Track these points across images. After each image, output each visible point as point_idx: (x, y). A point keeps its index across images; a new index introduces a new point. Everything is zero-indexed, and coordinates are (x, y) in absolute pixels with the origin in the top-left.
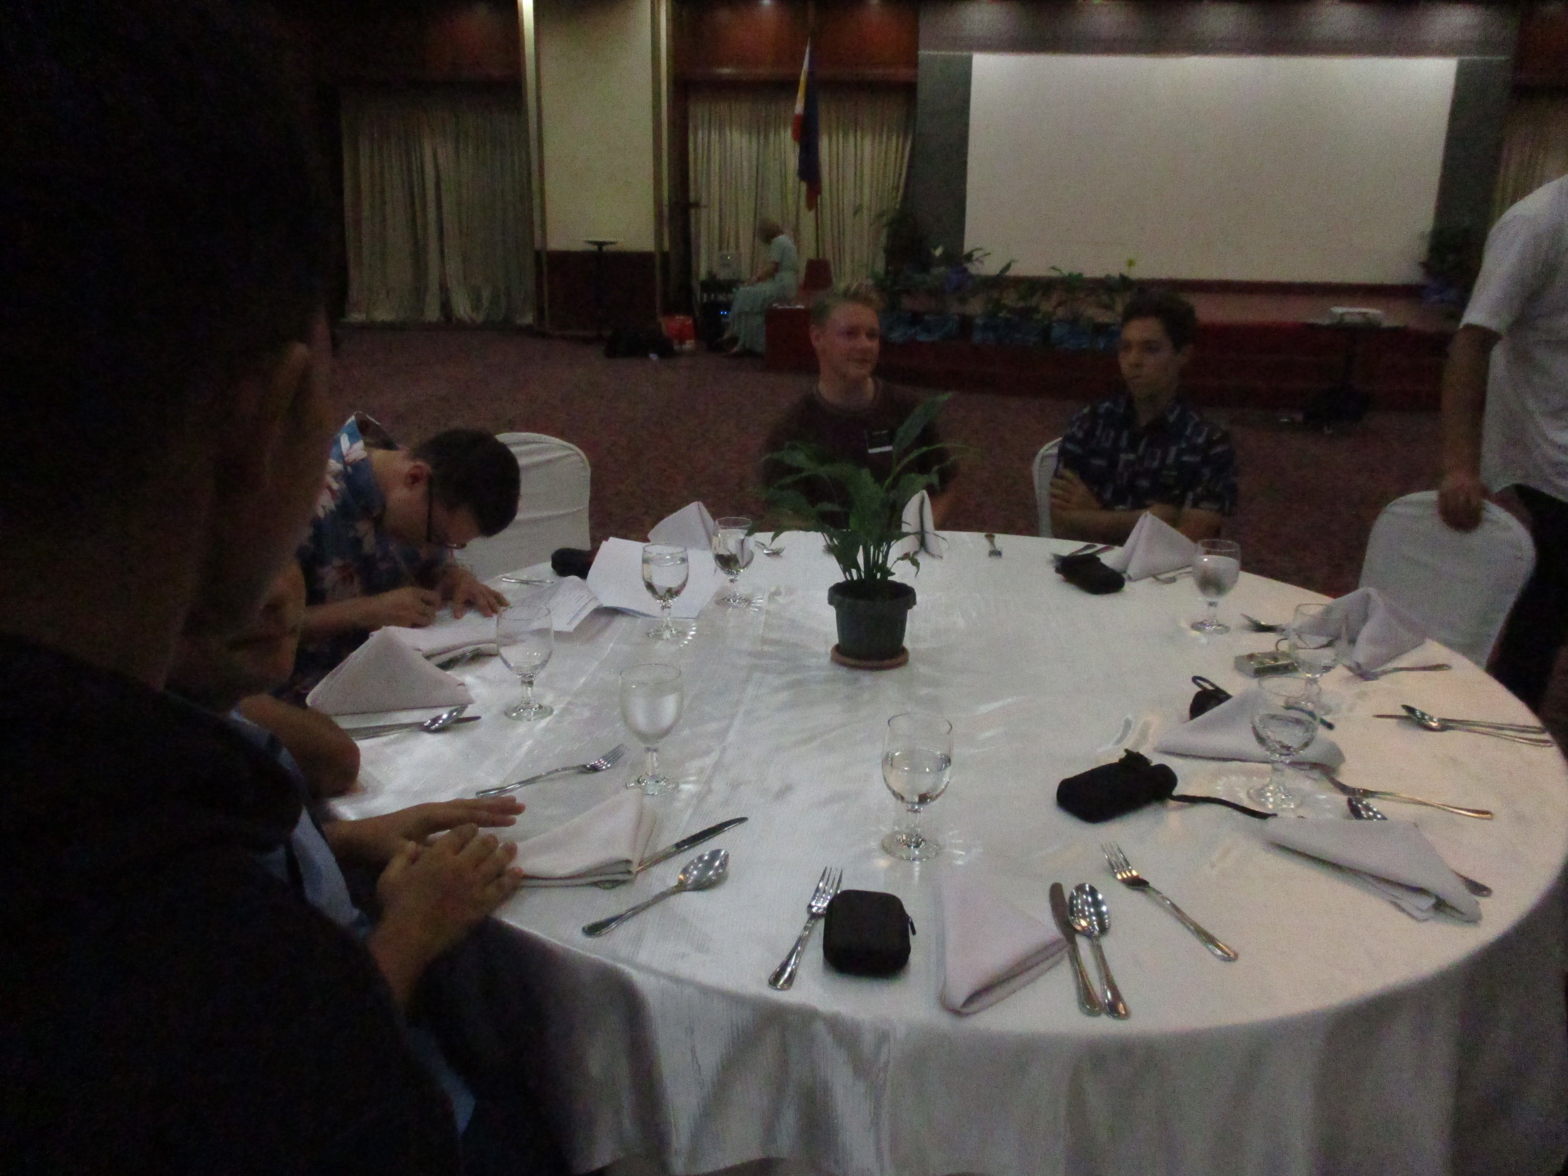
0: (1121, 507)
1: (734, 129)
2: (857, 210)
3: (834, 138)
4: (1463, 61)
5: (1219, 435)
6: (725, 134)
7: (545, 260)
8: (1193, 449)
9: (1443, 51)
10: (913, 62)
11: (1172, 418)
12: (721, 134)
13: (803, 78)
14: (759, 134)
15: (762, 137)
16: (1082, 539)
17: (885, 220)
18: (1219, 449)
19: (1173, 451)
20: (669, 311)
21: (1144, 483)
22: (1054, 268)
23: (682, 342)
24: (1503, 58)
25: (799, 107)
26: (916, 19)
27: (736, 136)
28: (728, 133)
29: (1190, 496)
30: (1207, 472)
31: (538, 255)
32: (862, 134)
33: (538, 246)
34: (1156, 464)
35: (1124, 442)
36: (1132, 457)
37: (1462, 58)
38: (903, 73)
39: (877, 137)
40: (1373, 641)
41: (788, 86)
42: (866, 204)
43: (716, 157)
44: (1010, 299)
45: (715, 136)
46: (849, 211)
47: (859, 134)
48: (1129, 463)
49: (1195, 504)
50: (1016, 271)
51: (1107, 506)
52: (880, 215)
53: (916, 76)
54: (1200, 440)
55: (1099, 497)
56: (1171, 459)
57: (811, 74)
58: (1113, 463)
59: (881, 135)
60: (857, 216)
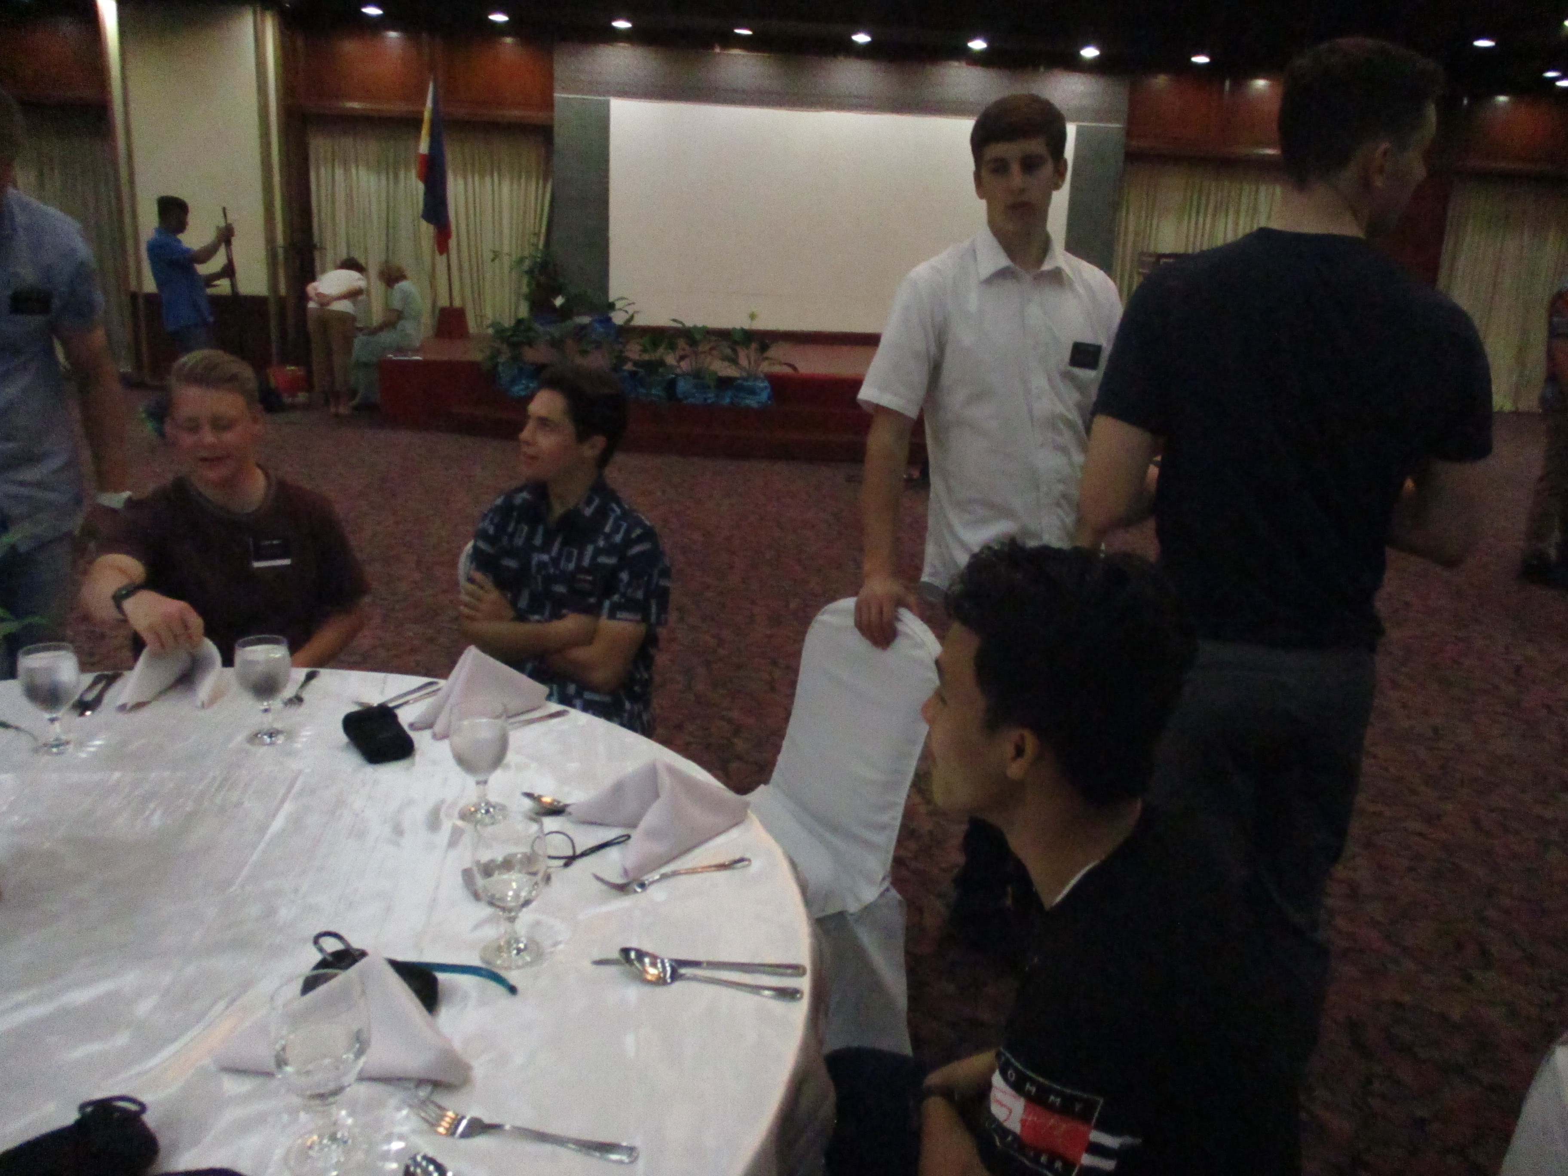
0: (537, 617)
1: (360, 167)
2: (496, 255)
3: (470, 180)
4: (1081, 126)
5: (638, 531)
6: (350, 170)
7: (141, 301)
8: (609, 551)
10: (548, 104)
11: (588, 511)
12: (347, 170)
13: (427, 115)
14: (387, 174)
15: (391, 176)
16: (426, 675)
17: (527, 264)
18: (637, 549)
19: (590, 549)
20: (285, 360)
21: (560, 589)
22: (675, 320)
23: (294, 395)
24: (1117, 125)
25: (424, 147)
26: (551, 61)
27: (363, 172)
28: (354, 171)
29: (607, 604)
30: (624, 576)
31: (134, 297)
32: (500, 175)
33: (133, 286)
34: (572, 566)
35: (538, 541)
36: (545, 557)
37: (1081, 124)
38: (536, 116)
39: (515, 182)
40: (653, 834)
41: (413, 123)
42: (506, 249)
43: (341, 195)
44: (634, 351)
45: (339, 172)
46: (488, 256)
47: (496, 174)
48: (542, 565)
49: (612, 616)
50: (640, 321)
51: (521, 617)
52: (521, 260)
53: (552, 119)
54: (618, 538)
55: (514, 603)
56: (586, 562)
57: (435, 111)
58: (525, 566)
59: (520, 177)
60: (497, 261)
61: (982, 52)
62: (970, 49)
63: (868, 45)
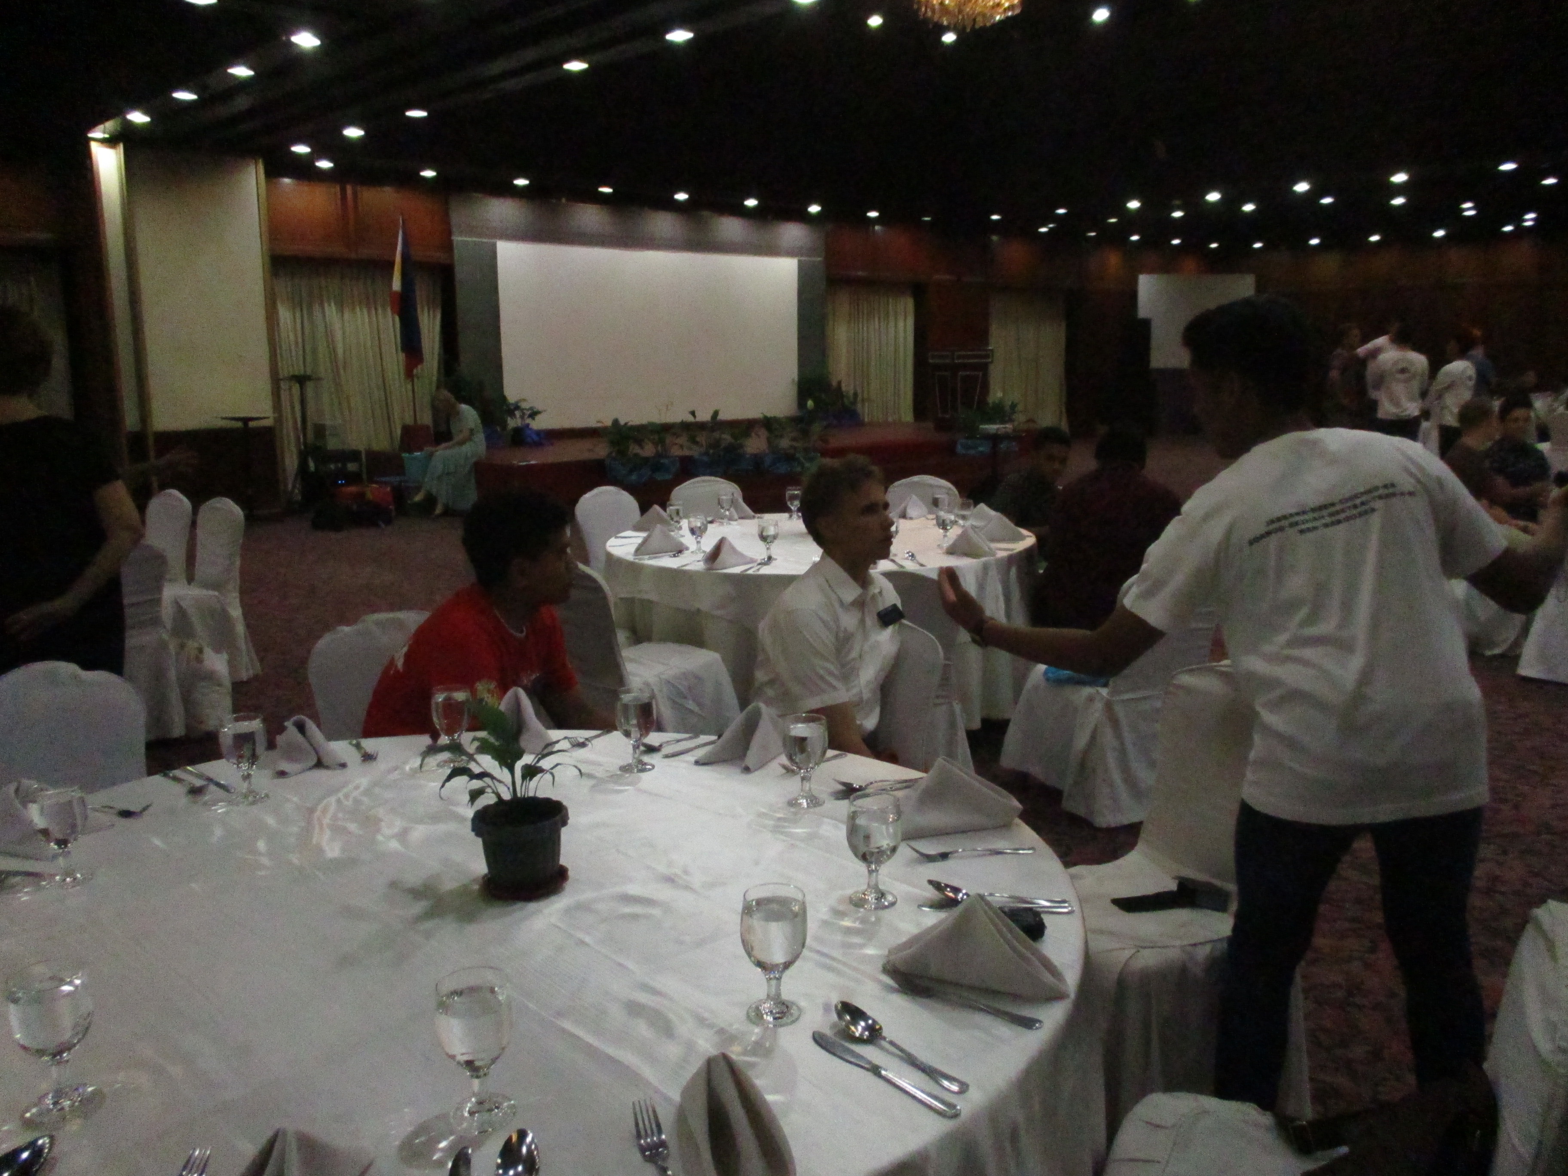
9: (790, 253)
10: (448, 247)
13: (398, 257)
24: (820, 259)
25: (397, 284)
37: (801, 258)
53: (451, 259)
61: (755, 208)
62: (745, 207)
63: (686, 201)
